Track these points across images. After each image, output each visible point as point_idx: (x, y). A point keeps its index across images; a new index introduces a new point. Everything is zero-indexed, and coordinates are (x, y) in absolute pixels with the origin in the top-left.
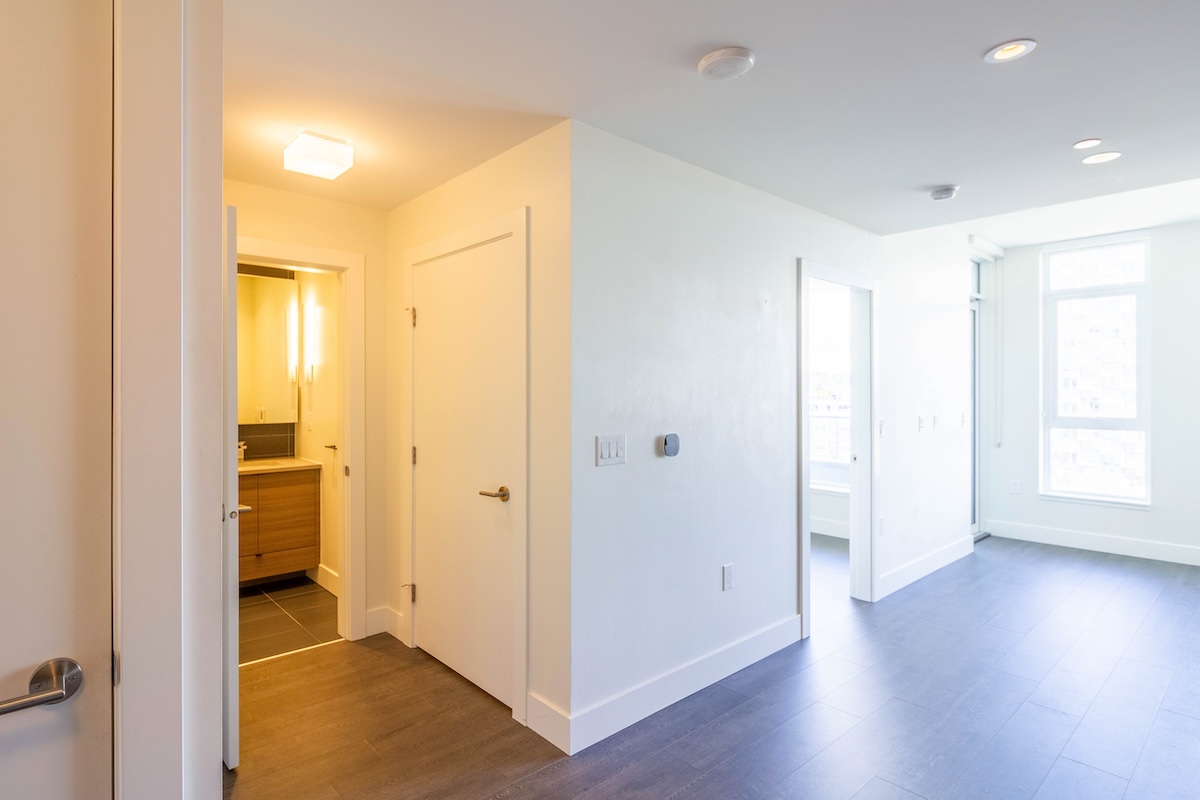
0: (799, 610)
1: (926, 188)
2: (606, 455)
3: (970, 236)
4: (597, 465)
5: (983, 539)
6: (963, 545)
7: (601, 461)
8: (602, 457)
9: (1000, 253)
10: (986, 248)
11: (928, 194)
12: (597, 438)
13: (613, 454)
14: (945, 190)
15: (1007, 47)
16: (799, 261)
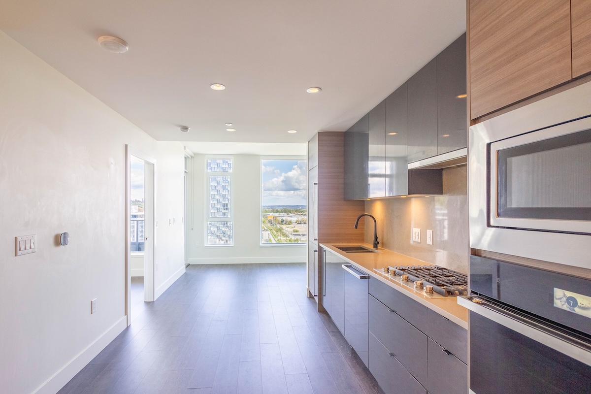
0: (126, 314)
1: (179, 126)
2: (23, 248)
3: (185, 147)
4: (16, 255)
5: (188, 266)
6: (182, 270)
7: (19, 253)
8: (20, 250)
9: (193, 155)
10: (189, 152)
11: (179, 128)
12: (16, 238)
13: (28, 247)
14: (185, 128)
15: (218, 85)
16: (126, 146)
